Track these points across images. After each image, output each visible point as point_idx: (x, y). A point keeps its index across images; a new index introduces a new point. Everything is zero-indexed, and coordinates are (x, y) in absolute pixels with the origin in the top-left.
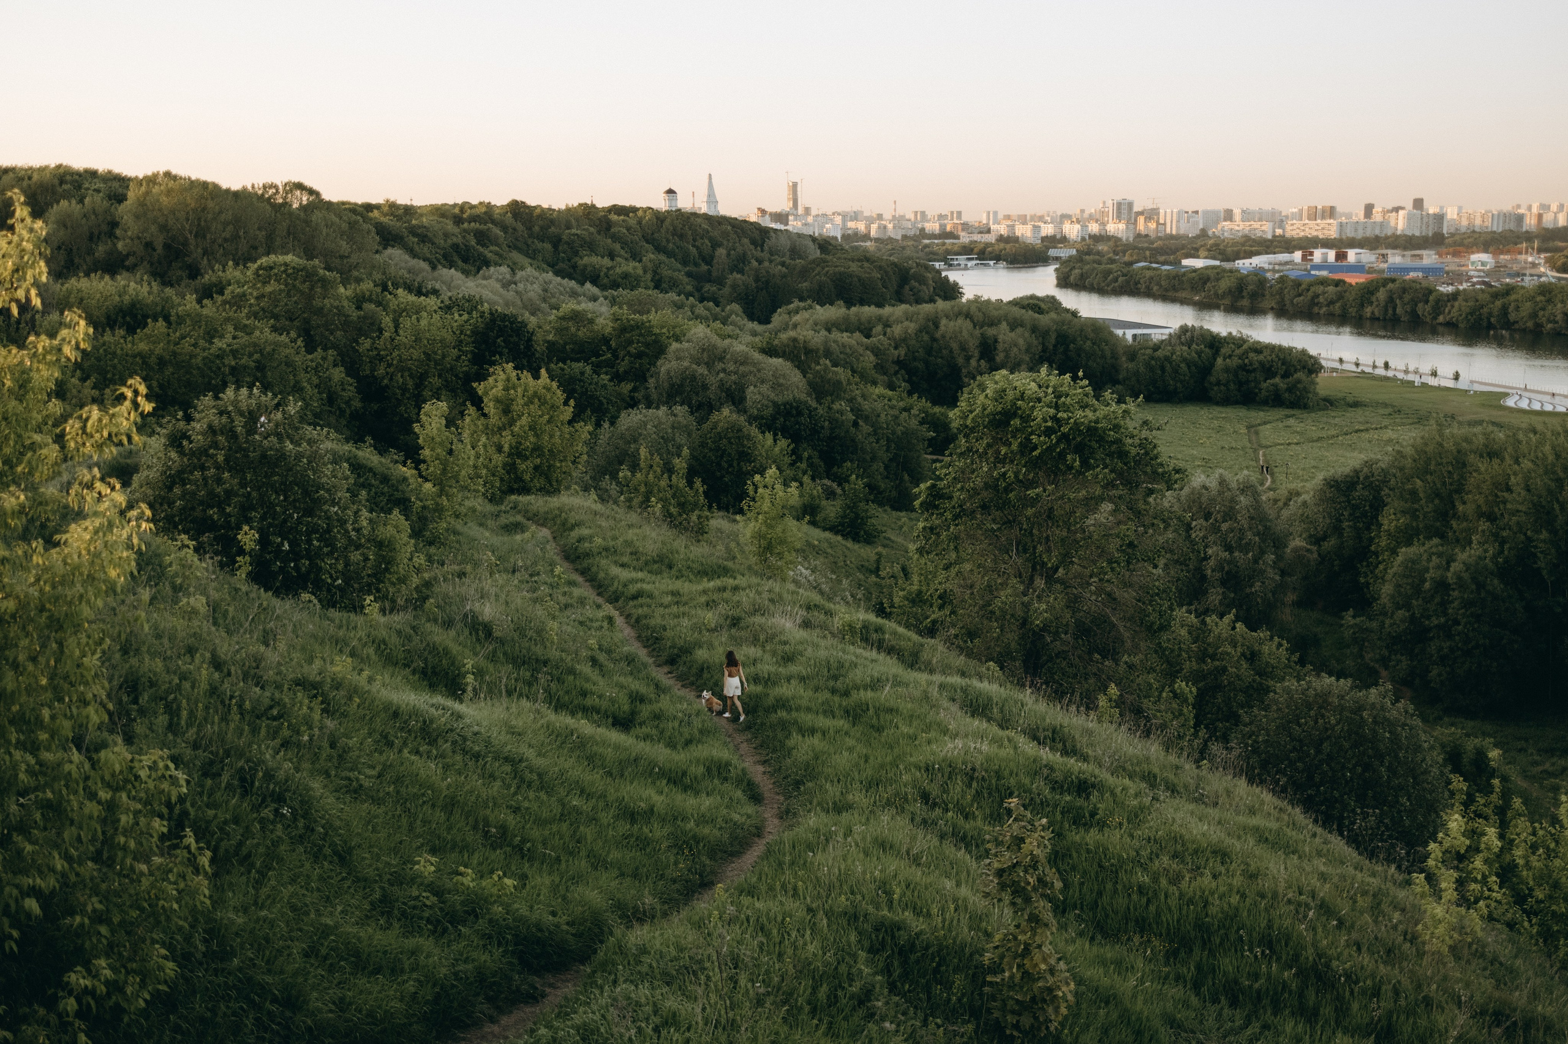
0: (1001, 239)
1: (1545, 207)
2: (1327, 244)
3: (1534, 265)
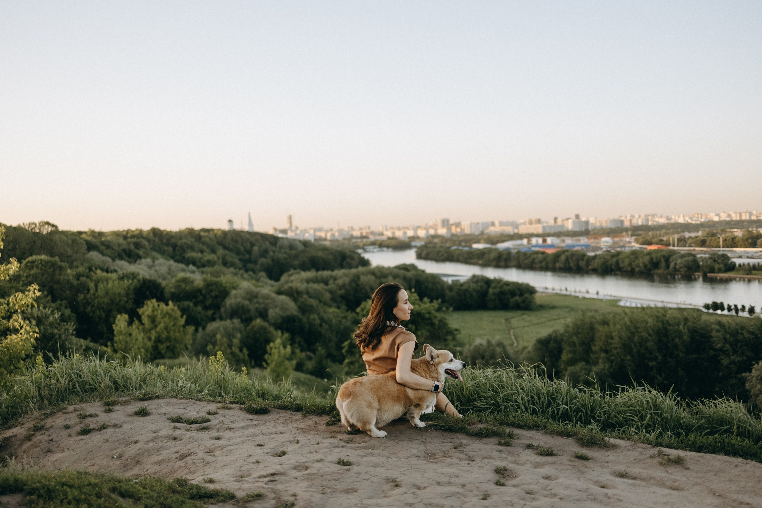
1: (633, 216)
2: (538, 235)
3: (630, 242)
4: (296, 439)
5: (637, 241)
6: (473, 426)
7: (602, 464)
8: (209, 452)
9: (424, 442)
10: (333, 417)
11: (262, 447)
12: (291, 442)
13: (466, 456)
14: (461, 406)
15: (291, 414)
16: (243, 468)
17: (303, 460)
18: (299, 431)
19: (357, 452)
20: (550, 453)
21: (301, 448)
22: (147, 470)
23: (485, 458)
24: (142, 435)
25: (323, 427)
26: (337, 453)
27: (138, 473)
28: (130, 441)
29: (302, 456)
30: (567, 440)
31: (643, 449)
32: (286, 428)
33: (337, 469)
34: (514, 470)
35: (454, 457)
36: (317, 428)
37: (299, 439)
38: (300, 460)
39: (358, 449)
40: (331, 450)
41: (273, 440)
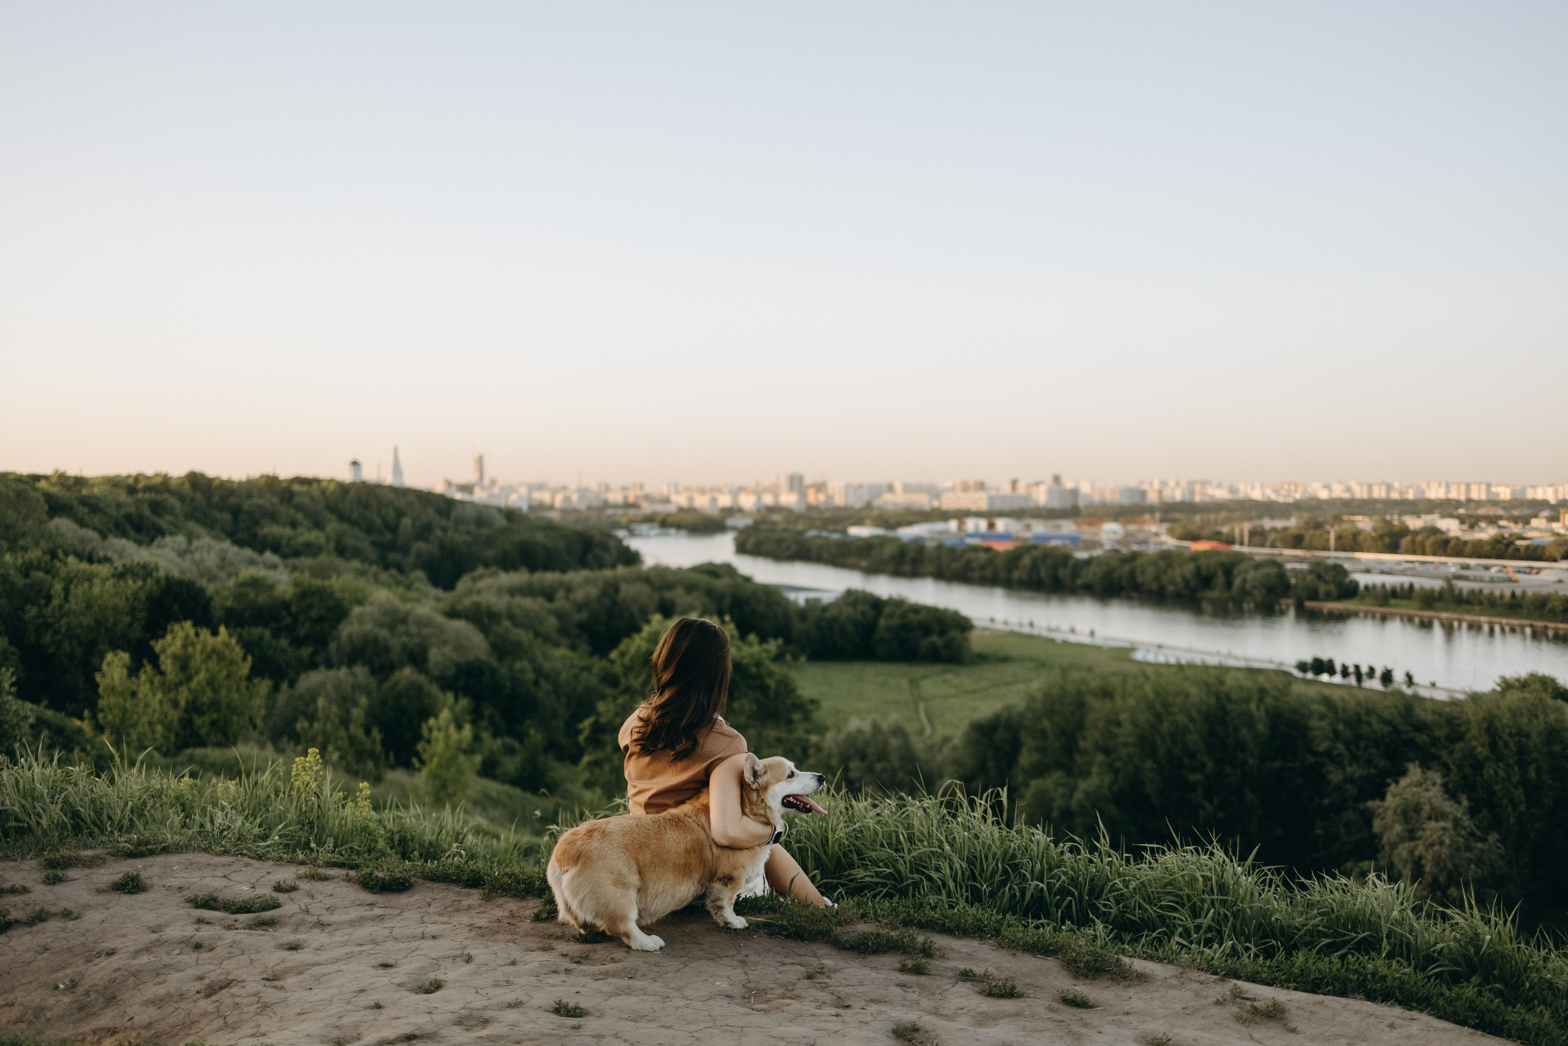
0: (681, 510)
1: (1164, 484)
2: (979, 514)
3: (1157, 534)
4: (466, 952)
5: (1170, 532)
6: (848, 928)
7: (1116, 1018)
8: (273, 978)
9: (743, 962)
10: (543, 904)
11: (391, 970)
12: (454, 958)
13: (833, 997)
14: (822, 879)
15: (459, 893)
16: (345, 1021)
17: (478, 1002)
18: (473, 934)
19: (597, 984)
20: (1008, 992)
21: (476, 973)
22: (132, 1018)
23: (872, 1001)
24: (125, 936)
25: (527, 925)
26: (553, 986)
27: (111, 1025)
28: (97, 950)
29: (477, 992)
30: (1043, 961)
31: (1202, 984)
32: (444, 926)
33: (552, 1026)
34: (934, 1030)
35: (805, 998)
36: (512, 927)
37: (472, 952)
38: (472, 1002)
39: (601, 977)
40: (541, 979)
41: (417, 953)
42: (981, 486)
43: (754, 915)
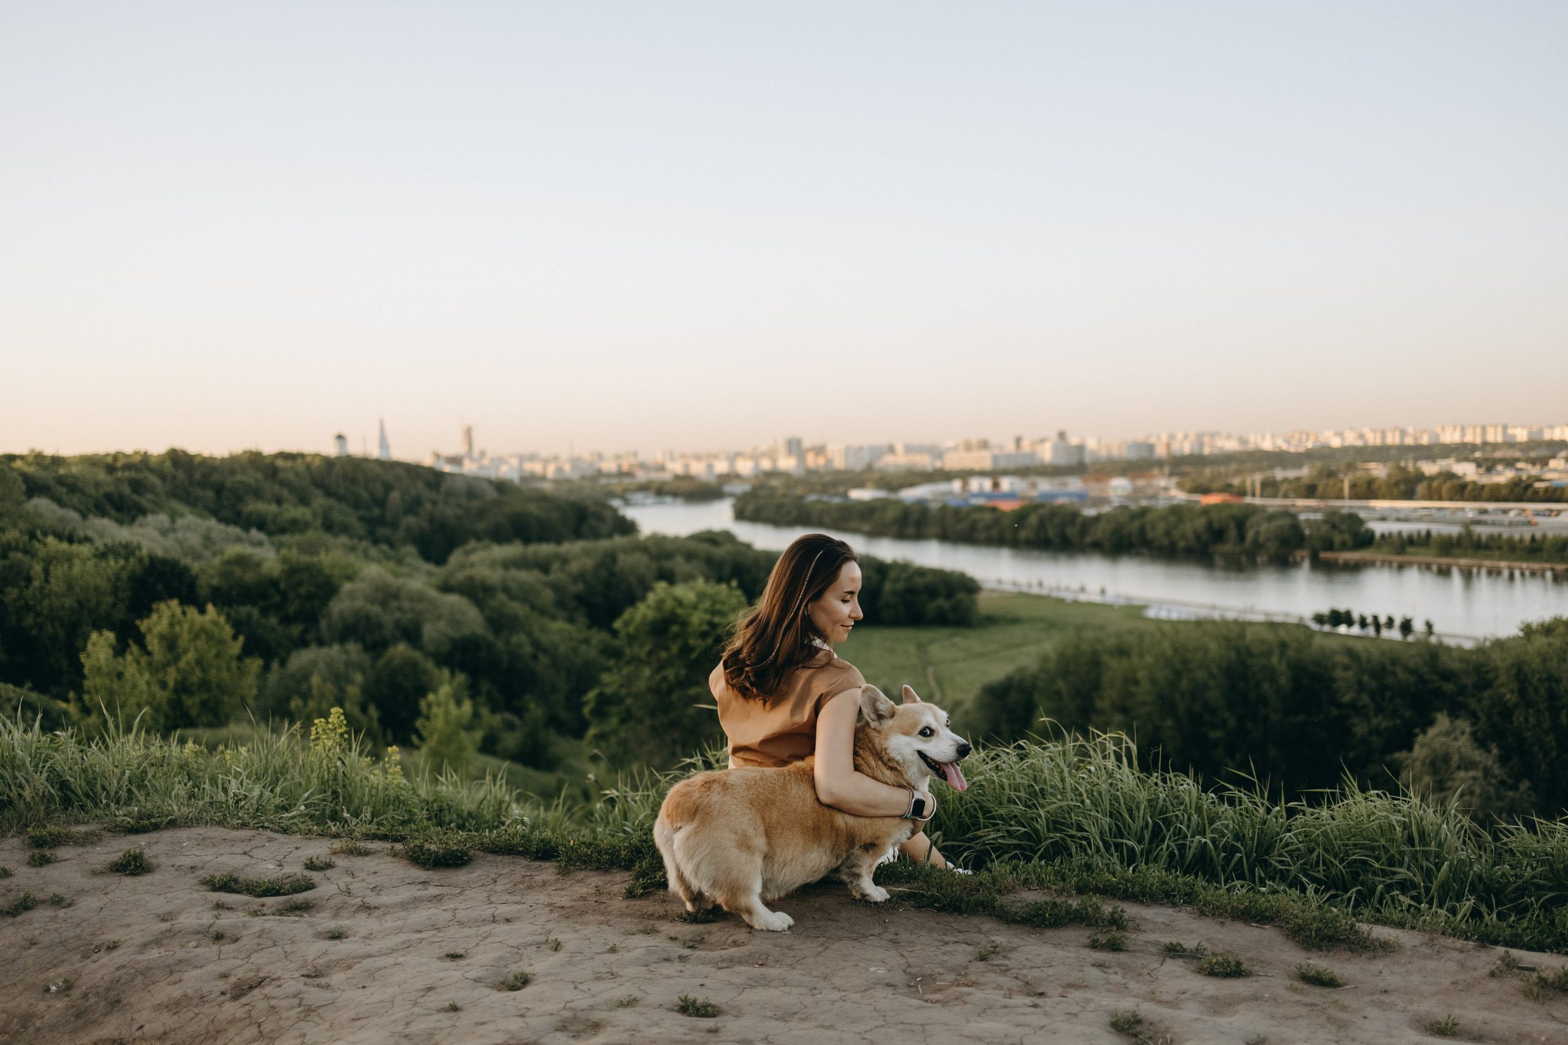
0: (677, 477)
1: (1172, 437)
2: (983, 474)
3: (1166, 489)
4: (552, 937)
5: (1180, 486)
6: (1012, 897)
7: (1375, 998)
8: (315, 975)
9: (894, 942)
10: (642, 874)
11: (462, 962)
12: (539, 945)
13: (1020, 983)
15: (528, 867)
16: (414, 1028)
17: (581, 1001)
18: (556, 915)
19: (723, 974)
20: (1234, 971)
21: (570, 963)
22: (142, 1027)
23: (1070, 986)
24: (129, 925)
25: (619, 903)
26: (669, 977)
27: (118, 1035)
28: (96, 943)
29: (576, 988)
30: (1261, 931)
31: (1462, 952)
32: (519, 907)
33: (682, 1030)
34: (1160, 1022)
35: (985, 985)
36: (602, 906)
37: (560, 938)
38: (573, 1001)
39: (725, 965)
40: (652, 969)
41: (490, 940)
42: (984, 445)
43: (893, 884)
